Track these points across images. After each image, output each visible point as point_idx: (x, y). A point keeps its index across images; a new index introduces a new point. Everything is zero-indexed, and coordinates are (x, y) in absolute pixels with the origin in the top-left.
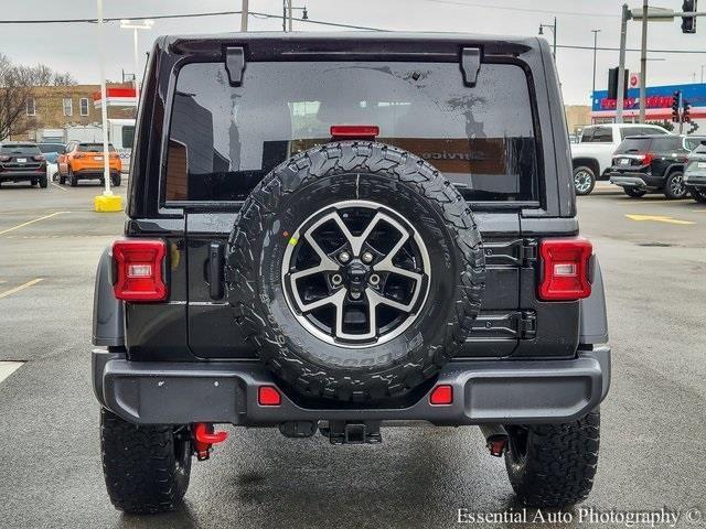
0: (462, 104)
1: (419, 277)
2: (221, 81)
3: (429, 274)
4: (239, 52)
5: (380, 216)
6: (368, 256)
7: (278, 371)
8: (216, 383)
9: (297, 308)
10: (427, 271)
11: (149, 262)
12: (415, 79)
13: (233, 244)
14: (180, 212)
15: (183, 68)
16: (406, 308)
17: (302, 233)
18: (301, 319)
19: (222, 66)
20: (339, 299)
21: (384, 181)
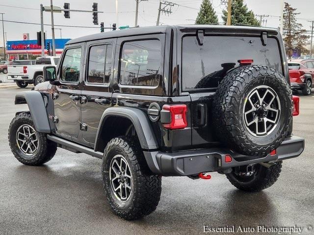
0: (263, 51)
1: (277, 111)
2: (196, 43)
4: (201, 32)
5: (268, 91)
6: (264, 105)
7: (243, 148)
8: (208, 157)
9: (246, 125)
10: (280, 109)
11: (181, 113)
12: (251, 43)
13: (230, 103)
14: (188, 93)
15: (184, 38)
16: (274, 122)
17: (248, 98)
18: (248, 129)
19: (195, 37)
20: (256, 121)
21: (271, 78)
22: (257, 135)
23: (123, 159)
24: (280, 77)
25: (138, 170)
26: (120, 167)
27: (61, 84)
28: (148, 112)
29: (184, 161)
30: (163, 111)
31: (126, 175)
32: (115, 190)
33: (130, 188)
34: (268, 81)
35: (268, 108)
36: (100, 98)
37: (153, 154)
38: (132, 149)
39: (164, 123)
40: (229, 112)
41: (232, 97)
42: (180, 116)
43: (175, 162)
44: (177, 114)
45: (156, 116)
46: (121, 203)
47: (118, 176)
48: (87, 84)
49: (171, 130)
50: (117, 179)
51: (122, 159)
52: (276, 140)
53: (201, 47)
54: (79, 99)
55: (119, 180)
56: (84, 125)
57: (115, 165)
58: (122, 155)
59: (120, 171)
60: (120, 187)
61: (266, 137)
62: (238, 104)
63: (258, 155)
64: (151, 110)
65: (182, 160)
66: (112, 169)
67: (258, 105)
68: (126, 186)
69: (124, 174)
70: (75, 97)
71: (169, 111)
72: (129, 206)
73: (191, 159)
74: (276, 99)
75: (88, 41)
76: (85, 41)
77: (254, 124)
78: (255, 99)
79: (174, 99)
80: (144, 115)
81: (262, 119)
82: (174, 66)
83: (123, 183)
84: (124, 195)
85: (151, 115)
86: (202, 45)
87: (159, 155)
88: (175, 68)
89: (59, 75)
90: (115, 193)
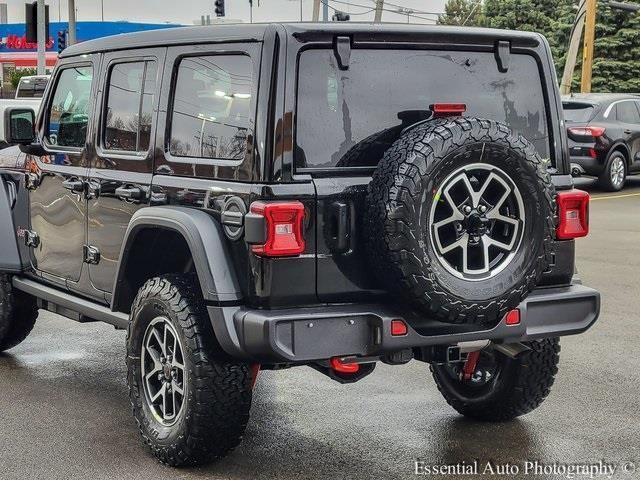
0: (499, 86)
1: (516, 223)
2: (332, 65)
3: (523, 220)
4: (345, 41)
5: (492, 176)
6: (484, 207)
7: (428, 303)
8: (352, 322)
9: (438, 251)
10: (523, 217)
11: (291, 221)
12: (468, 65)
13: (399, 201)
14: (309, 177)
15: (303, 54)
16: (508, 247)
17: (444, 190)
18: (442, 259)
19: (332, 52)
20: (463, 242)
21: (500, 148)
22: (465, 275)
23: (170, 327)
24: (521, 146)
25: (198, 350)
26: (163, 346)
27: (46, 153)
28: (223, 217)
29: (293, 328)
30: (250, 215)
31: (175, 363)
32: (153, 400)
33: (181, 392)
34: (491, 153)
35: (494, 214)
36: (128, 186)
37: (229, 313)
38: (187, 302)
39: (252, 244)
40: (396, 220)
41: (402, 187)
42: (290, 227)
43: (272, 329)
44: (279, 222)
45: (238, 226)
46: (164, 427)
47: (158, 367)
48: (101, 152)
49: (269, 258)
50: (157, 373)
51: (166, 326)
52: (512, 289)
53: (345, 73)
54: (84, 188)
55: (160, 376)
56: (93, 250)
57: (154, 342)
58: (167, 315)
59: (163, 356)
60: (162, 392)
61: (488, 282)
62: (417, 203)
63: (465, 321)
64: (227, 213)
65: (290, 325)
66: (146, 350)
67: (469, 208)
68: (175, 388)
69: (171, 360)
70: (74, 183)
71: (261, 216)
72: (178, 434)
73: (311, 325)
74: (512, 194)
75: (107, 51)
76: (102, 52)
77: (459, 249)
78: (460, 193)
79: (278, 189)
80: (213, 225)
81: (477, 239)
82: (279, 115)
83: (170, 382)
84: (169, 411)
85: (228, 225)
86: (346, 68)
87: (241, 316)
88: (280, 120)
89: (42, 131)
90: (152, 408)
